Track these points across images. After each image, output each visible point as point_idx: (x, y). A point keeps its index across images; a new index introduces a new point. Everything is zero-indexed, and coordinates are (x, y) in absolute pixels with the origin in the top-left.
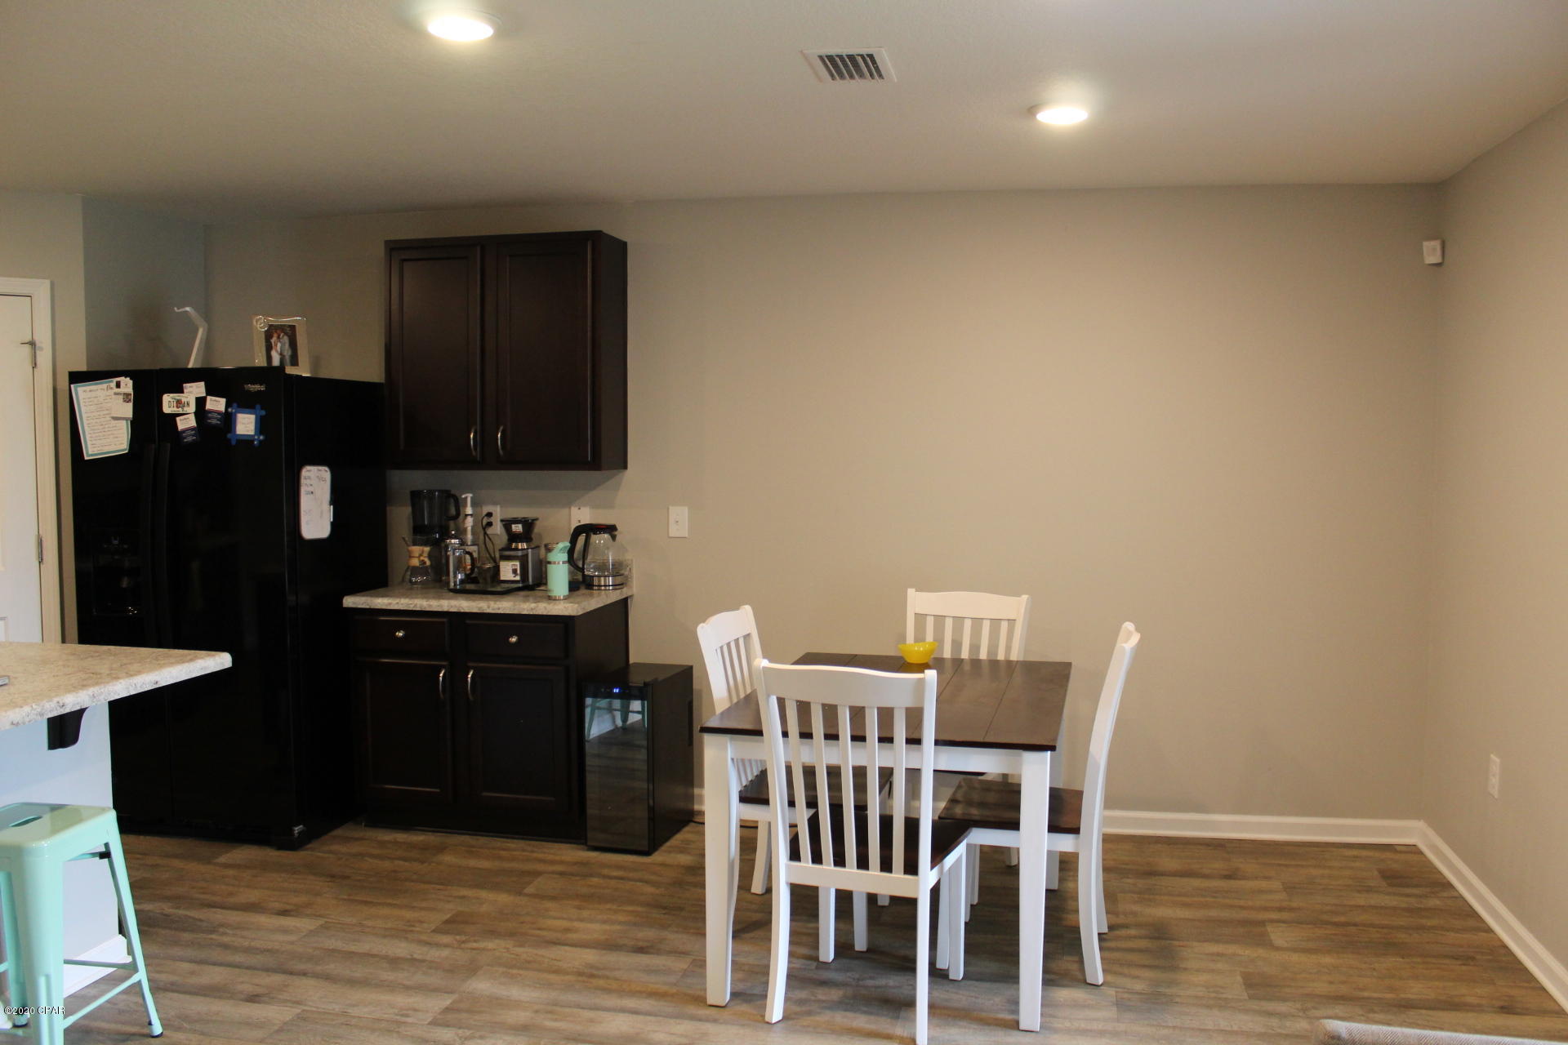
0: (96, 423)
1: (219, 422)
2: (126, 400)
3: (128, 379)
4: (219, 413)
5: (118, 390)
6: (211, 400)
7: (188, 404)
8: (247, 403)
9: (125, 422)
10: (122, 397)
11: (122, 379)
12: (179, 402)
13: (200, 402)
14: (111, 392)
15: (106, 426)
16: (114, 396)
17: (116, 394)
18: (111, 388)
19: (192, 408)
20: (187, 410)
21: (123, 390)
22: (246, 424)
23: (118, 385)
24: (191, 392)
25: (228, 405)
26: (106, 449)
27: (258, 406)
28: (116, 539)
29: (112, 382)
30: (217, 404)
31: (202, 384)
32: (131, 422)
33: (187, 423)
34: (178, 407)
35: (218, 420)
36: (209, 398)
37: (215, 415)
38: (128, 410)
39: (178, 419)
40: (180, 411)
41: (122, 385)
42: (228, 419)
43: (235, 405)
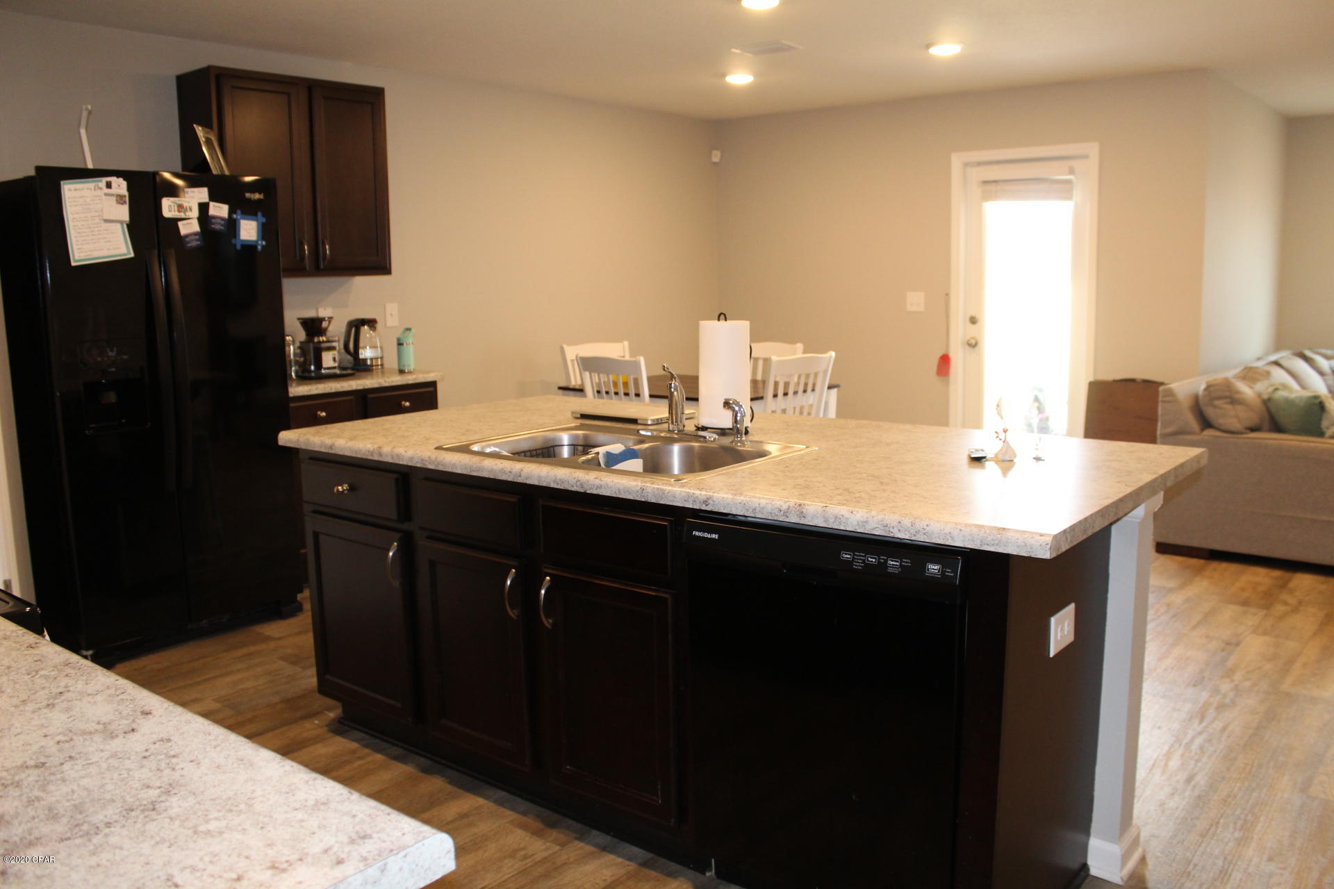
0: (83, 225)
1: (222, 228)
2: (120, 199)
3: (121, 180)
4: (222, 219)
5: (108, 191)
6: (214, 206)
7: (191, 209)
8: (250, 210)
9: (119, 226)
10: (114, 198)
11: (113, 179)
12: (180, 207)
13: (203, 208)
14: (98, 192)
15: (96, 229)
16: (104, 197)
17: (106, 194)
18: (101, 189)
19: (195, 213)
20: (189, 214)
21: (114, 190)
22: (249, 230)
23: (109, 185)
24: (193, 197)
25: (231, 212)
26: (96, 254)
27: (260, 214)
28: (112, 351)
29: (101, 181)
30: (220, 210)
31: (205, 190)
32: (128, 225)
33: (190, 227)
34: (179, 211)
35: (222, 225)
36: (212, 204)
37: (219, 221)
38: (123, 213)
39: (180, 224)
40: (182, 215)
41: (114, 185)
42: (232, 225)
43: (239, 212)
